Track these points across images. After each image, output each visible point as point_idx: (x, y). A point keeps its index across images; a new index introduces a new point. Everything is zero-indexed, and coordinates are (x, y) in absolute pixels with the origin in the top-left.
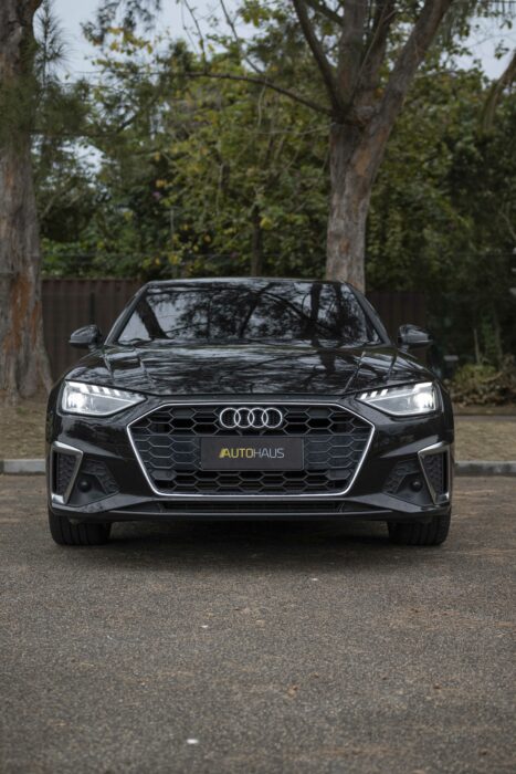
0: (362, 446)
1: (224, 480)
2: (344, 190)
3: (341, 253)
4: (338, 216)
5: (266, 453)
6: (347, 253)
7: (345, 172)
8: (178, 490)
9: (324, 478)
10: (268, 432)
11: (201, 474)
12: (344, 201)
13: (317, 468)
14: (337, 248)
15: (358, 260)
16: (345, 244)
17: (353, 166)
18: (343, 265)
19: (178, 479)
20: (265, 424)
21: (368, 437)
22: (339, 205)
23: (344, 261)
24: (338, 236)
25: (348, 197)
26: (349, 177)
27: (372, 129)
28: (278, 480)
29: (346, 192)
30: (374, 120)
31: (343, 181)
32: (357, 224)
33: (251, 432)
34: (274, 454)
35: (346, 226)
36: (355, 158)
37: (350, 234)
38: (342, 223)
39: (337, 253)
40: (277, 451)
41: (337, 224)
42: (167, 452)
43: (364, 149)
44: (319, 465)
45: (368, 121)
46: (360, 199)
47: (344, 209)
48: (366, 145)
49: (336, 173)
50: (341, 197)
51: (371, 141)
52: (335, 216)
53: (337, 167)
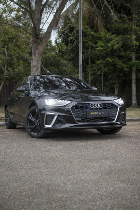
0: (117, 111)
1: (91, 119)
2: (36, 55)
3: (35, 70)
4: (35, 61)
5: (100, 113)
6: (37, 71)
7: (36, 51)
8: (82, 122)
9: (111, 118)
10: (100, 109)
11: (87, 118)
12: (36, 58)
13: (110, 116)
14: (34, 69)
15: (39, 72)
16: (36, 68)
17: (39, 49)
19: (82, 120)
20: (99, 107)
21: (118, 109)
22: (35, 59)
23: (36, 73)
24: (34, 66)
26: (37, 52)
27: (43, 40)
28: (102, 119)
29: (37, 55)
30: (44, 38)
32: (39, 63)
33: (97, 109)
34: (101, 113)
35: (37, 64)
36: (39, 47)
37: (38, 66)
38: (36, 63)
39: (34, 71)
40: (102, 113)
41: (34, 63)
42: (80, 114)
44: (110, 115)
46: (40, 57)
47: (36, 60)
48: (42, 44)
49: (34, 51)
50: (35, 57)
51: (43, 43)
52: (34, 61)
53: (34, 49)
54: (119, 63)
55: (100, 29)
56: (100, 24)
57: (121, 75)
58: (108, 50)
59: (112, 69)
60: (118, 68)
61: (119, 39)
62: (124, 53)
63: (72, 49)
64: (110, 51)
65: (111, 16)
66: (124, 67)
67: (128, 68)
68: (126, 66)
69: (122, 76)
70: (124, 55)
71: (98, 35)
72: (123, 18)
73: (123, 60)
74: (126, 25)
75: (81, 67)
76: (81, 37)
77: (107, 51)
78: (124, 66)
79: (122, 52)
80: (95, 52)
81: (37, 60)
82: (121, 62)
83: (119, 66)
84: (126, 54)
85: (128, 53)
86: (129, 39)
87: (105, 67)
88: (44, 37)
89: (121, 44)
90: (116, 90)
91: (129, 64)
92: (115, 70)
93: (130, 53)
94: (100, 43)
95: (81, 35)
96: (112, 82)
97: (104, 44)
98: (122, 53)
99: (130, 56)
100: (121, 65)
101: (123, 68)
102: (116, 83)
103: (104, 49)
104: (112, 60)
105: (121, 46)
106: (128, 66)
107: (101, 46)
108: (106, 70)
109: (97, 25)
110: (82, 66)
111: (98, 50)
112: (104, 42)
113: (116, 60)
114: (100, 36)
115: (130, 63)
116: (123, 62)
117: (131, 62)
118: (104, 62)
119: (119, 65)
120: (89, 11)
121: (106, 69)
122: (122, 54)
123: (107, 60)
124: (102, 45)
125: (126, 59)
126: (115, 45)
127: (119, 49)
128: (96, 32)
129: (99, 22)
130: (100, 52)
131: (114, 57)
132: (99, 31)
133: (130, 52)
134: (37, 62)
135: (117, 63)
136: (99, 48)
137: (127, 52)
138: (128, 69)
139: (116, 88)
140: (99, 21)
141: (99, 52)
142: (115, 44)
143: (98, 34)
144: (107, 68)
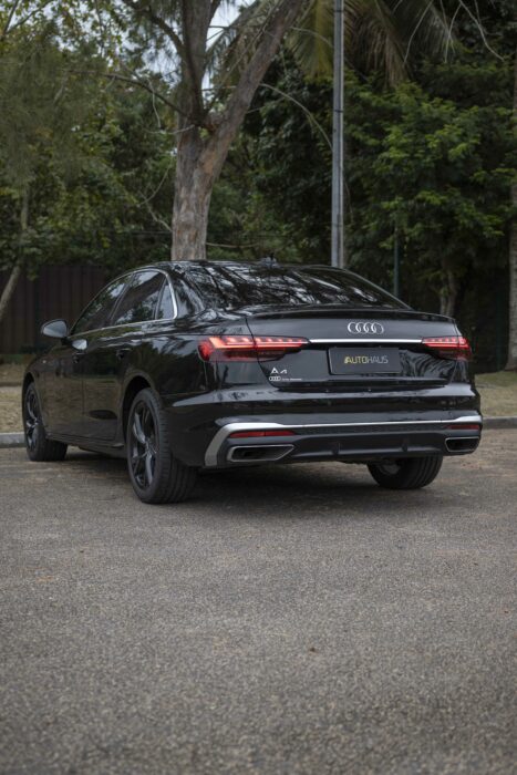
2: (192, 185)
3: (190, 241)
4: (188, 207)
6: (195, 242)
7: (192, 169)
12: (193, 195)
14: (187, 237)
16: (194, 233)
17: (202, 164)
18: (191, 252)
22: (187, 199)
23: (193, 249)
24: (187, 226)
25: (197, 192)
26: (196, 174)
27: (221, 133)
29: (196, 186)
30: (223, 126)
31: (191, 176)
32: (202, 215)
35: (195, 218)
36: (203, 157)
37: (197, 225)
38: (192, 215)
39: (187, 242)
43: (212, 150)
45: (218, 126)
46: (205, 194)
47: (193, 203)
48: (214, 146)
49: (184, 170)
50: (189, 190)
51: (219, 144)
52: (183, 208)
53: (185, 163)
54: (466, 210)
55: (392, 78)
56: (393, 61)
57: (471, 251)
58: (428, 159)
59: (439, 231)
60: (460, 228)
61: (467, 120)
62: (484, 172)
63: (277, 147)
64: (433, 165)
65: (434, 28)
66: (482, 224)
67: (496, 227)
68: (490, 220)
69: (474, 254)
70: (485, 181)
71: (383, 102)
72: (470, 34)
73: (481, 198)
74: (492, 68)
75: (338, 226)
76: (342, 115)
77: (423, 165)
78: (484, 219)
79: (477, 171)
80: (374, 166)
81: (196, 205)
82: (473, 206)
83: (466, 221)
84: (491, 178)
85: (500, 173)
86: (503, 119)
87: (412, 224)
88: (224, 121)
89: (474, 141)
90: (446, 305)
91: (500, 214)
92: (446, 236)
93: (507, 174)
94: (394, 133)
95: (342, 109)
96: (431, 276)
97: (410, 137)
98: (475, 175)
99: (507, 184)
100: (472, 218)
101: (479, 227)
102: (446, 280)
103: (412, 158)
104: (442, 198)
105: (474, 147)
106: (498, 220)
107: (402, 147)
108: (416, 234)
109: (382, 64)
110: (342, 223)
111: (389, 161)
112: (409, 130)
113: (456, 198)
114: (394, 105)
115: (507, 210)
116: (479, 205)
117: (509, 205)
118: (411, 203)
119: (466, 215)
120: (352, 10)
121: (415, 231)
122: (479, 176)
123: (420, 196)
124: (404, 141)
125: (490, 194)
126: (454, 145)
127: (468, 157)
128: (377, 89)
129: (390, 52)
130: (396, 165)
131: (446, 189)
132: (388, 84)
133: (506, 170)
134: (198, 209)
135: (457, 210)
136: (393, 154)
137: (499, 170)
138: (497, 232)
139: (442, 299)
140: (387, 48)
141: (391, 167)
142: (456, 139)
143: (386, 99)
144: (419, 225)
